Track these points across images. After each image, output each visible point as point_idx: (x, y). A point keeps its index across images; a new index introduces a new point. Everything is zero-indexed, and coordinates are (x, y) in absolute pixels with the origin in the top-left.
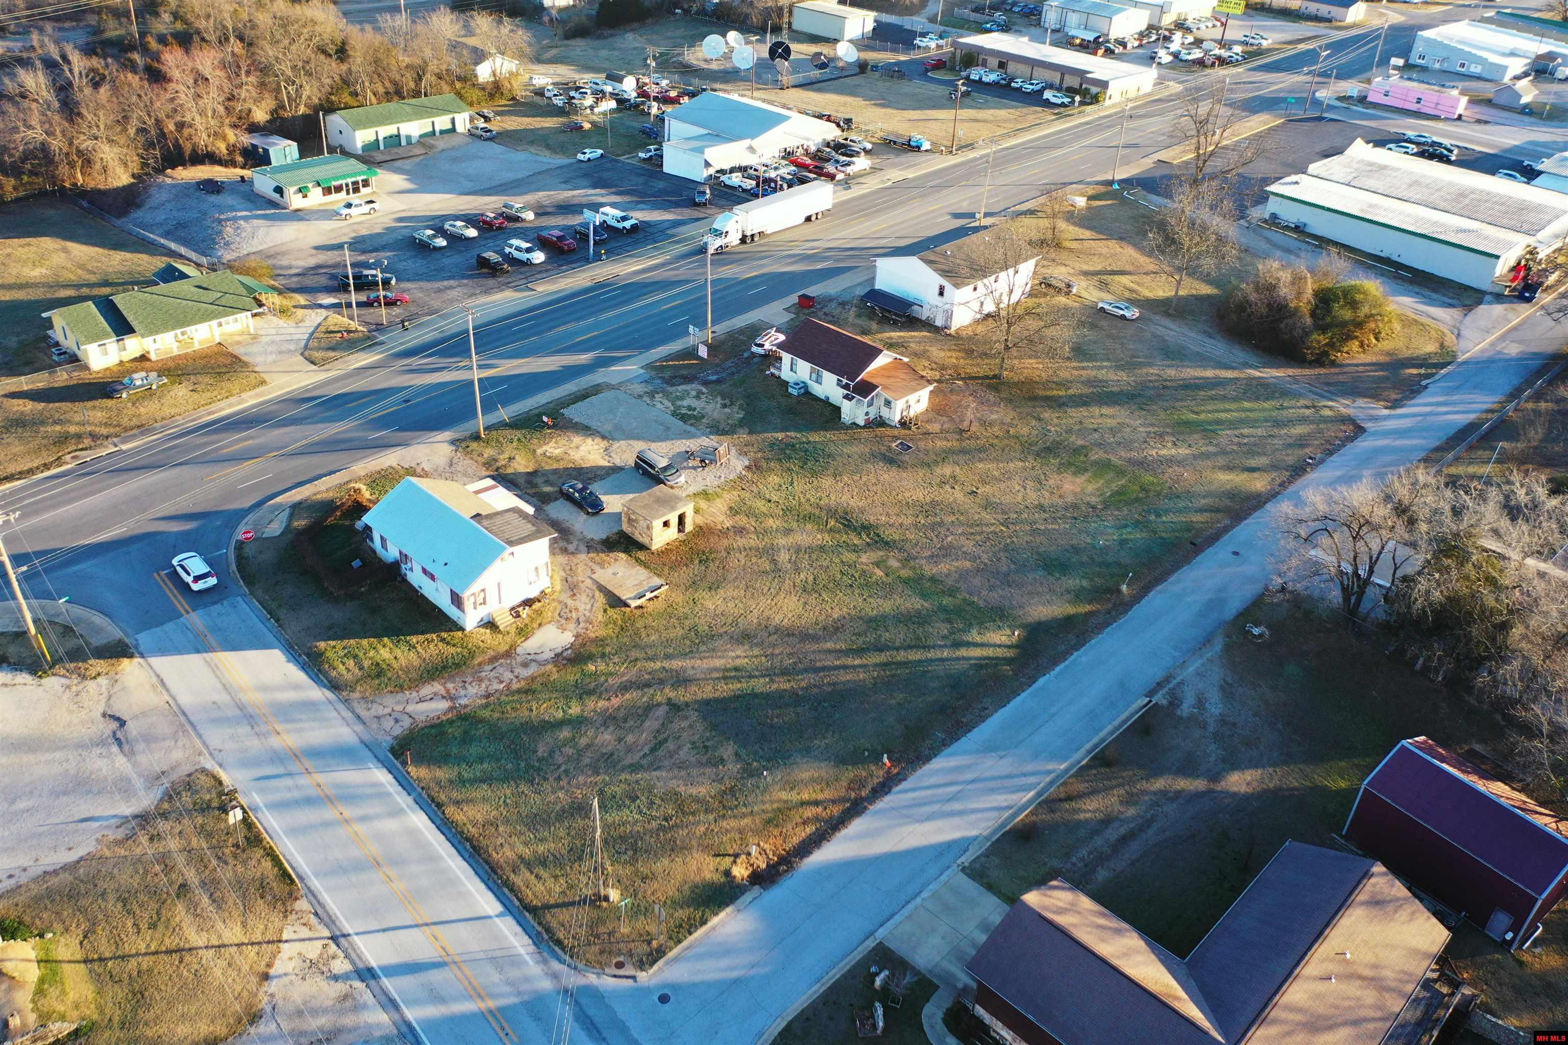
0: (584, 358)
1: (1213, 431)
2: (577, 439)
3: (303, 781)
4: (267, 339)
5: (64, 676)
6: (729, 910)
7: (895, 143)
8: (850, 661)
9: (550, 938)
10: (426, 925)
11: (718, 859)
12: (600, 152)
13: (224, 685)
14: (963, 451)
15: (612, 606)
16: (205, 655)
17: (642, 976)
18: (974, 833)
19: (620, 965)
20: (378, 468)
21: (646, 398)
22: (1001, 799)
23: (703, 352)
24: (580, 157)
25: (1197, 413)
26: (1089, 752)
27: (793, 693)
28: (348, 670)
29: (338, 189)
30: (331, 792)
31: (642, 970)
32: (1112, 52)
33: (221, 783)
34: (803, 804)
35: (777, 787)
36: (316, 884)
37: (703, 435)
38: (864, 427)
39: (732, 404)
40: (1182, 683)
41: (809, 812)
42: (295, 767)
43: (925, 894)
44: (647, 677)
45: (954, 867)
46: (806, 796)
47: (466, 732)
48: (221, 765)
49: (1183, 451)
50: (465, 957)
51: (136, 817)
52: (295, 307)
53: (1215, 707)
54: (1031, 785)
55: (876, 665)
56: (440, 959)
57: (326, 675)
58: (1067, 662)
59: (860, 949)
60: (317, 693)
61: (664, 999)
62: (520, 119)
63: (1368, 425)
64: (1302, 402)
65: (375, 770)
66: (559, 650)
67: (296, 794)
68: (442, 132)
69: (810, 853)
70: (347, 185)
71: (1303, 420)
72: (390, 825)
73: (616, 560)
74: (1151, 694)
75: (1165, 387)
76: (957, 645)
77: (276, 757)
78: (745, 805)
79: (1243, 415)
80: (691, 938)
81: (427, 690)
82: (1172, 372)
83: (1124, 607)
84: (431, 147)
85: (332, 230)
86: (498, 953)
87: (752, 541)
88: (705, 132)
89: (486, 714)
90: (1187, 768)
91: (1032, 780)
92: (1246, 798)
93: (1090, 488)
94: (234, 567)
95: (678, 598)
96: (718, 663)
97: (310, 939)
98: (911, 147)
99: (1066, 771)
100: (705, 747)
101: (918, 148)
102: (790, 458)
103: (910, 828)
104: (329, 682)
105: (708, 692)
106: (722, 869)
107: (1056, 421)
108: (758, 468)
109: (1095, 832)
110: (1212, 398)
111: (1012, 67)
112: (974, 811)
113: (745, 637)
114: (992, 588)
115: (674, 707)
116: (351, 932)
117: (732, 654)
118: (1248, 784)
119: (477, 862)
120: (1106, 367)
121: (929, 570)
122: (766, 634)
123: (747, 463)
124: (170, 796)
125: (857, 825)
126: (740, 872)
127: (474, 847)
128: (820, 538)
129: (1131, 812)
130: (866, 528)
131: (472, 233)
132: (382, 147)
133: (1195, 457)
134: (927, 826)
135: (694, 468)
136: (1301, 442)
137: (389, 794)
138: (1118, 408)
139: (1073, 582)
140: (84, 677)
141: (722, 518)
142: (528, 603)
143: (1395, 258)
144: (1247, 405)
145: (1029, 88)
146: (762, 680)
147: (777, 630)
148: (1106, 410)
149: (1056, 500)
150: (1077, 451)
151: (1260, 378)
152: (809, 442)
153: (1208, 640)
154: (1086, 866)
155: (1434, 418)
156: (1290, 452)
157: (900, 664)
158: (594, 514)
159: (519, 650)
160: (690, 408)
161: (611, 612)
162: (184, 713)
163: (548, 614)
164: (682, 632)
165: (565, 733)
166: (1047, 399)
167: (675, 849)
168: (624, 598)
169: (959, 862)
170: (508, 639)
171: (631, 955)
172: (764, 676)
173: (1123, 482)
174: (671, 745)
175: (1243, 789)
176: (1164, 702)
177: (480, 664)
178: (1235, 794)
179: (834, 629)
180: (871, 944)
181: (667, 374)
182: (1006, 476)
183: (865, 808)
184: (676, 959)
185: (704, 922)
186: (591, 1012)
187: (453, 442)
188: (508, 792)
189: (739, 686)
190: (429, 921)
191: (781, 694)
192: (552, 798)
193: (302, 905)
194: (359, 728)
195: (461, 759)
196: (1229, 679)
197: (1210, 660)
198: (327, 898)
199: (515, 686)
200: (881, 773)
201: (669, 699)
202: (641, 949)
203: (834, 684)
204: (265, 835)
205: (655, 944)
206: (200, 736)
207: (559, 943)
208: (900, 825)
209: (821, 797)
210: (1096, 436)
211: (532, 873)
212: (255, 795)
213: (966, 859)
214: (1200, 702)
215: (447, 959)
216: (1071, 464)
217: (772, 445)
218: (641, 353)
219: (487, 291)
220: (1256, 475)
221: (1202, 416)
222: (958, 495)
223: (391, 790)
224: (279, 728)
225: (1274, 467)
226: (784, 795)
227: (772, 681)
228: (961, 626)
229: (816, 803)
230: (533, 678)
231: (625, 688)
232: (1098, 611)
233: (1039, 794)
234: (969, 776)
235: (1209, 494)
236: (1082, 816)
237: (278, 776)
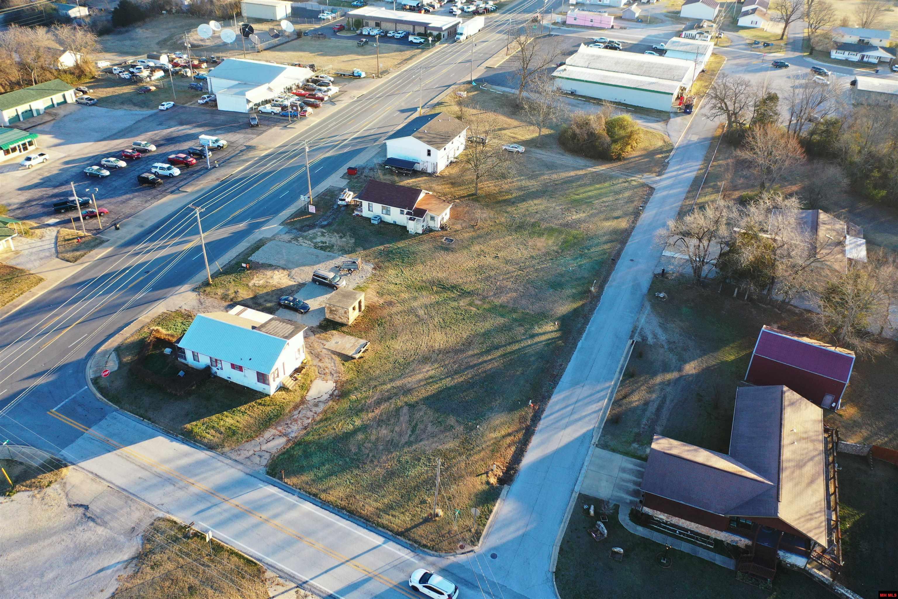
0: (242, 226)
1: (590, 202)
2: (269, 273)
3: (226, 506)
4: (26, 252)
5: (25, 491)
6: (499, 501)
7: (344, 75)
8: (485, 358)
9: (419, 545)
10: (348, 561)
11: (480, 477)
12: (172, 103)
13: (139, 466)
14: (479, 237)
15: (346, 361)
16: (115, 452)
17: (476, 548)
18: (591, 427)
19: (462, 547)
20: (156, 315)
21: (293, 242)
22: (595, 407)
23: (312, 209)
24: (161, 107)
25: (578, 195)
26: (620, 373)
27: (467, 382)
28: (214, 436)
29: (14, 150)
30: (247, 507)
31: (475, 546)
32: (429, 11)
33: (175, 523)
34: (504, 437)
35: (487, 432)
36: (270, 560)
37: (339, 255)
38: (423, 234)
39: (344, 236)
40: (642, 329)
41: (508, 440)
42: (215, 500)
43: (586, 464)
44: (386, 394)
45: (592, 446)
46: (503, 433)
47: (305, 451)
48: (168, 512)
49: (582, 215)
50: (380, 571)
51: (133, 558)
52: (31, 229)
53: (663, 337)
54: (603, 396)
55: (499, 357)
56: (366, 577)
57: (201, 442)
58: (586, 332)
59: (572, 500)
60: (202, 455)
61: (494, 556)
62: (105, 90)
63: (654, 186)
64: (621, 180)
65: (265, 487)
66: (331, 392)
67: (226, 515)
68: (58, 104)
69: (521, 460)
70: (19, 146)
71: (626, 189)
72: (293, 515)
73: (332, 335)
74: (632, 337)
75: (556, 185)
76: (533, 336)
77: (201, 497)
78: (477, 446)
79: (599, 191)
80: (489, 522)
81: (268, 434)
82: (555, 176)
83: (596, 298)
84: (56, 115)
85: (24, 176)
86: (395, 563)
87: (399, 308)
88: (237, 82)
89: (310, 438)
90: (666, 368)
91: (602, 393)
92: (697, 375)
93: (550, 242)
94: (99, 395)
95: (379, 347)
96: (420, 376)
97: (286, 591)
98: (355, 77)
99: (615, 384)
100: (439, 422)
101: (359, 76)
102: (394, 259)
103: (561, 433)
104: (205, 446)
105: (423, 393)
106: (484, 482)
107: (515, 212)
108: (380, 268)
109: (644, 411)
110: (580, 186)
111: (384, 25)
112: (585, 416)
113: (425, 360)
114: (533, 304)
115: (412, 406)
116: (307, 579)
117: (425, 370)
118: (695, 368)
119: (355, 519)
120: (523, 179)
121: (497, 302)
122: (436, 355)
123: (372, 266)
124: (147, 539)
125: (535, 440)
126: (493, 480)
127: (349, 512)
128: (434, 298)
129: (654, 396)
130: (454, 287)
131: (123, 164)
132: (21, 119)
133: (590, 217)
134: (569, 430)
135: (346, 275)
136: (630, 200)
137: (282, 498)
138: (540, 199)
139: (569, 291)
140: (41, 487)
141: (376, 299)
142: (298, 370)
143: (623, 102)
144: (598, 186)
145: (398, 36)
146: (448, 380)
147: (440, 351)
148: (536, 202)
149: (537, 252)
150: (533, 225)
151: (596, 172)
152: (399, 248)
153: (643, 305)
154: (649, 427)
155: (680, 177)
156: (628, 206)
157: (510, 353)
158: (305, 313)
159: (307, 398)
160: (322, 242)
161: (347, 364)
162: (124, 490)
163: (312, 375)
164: (391, 366)
165: (360, 436)
166: (505, 201)
167: (456, 479)
168: (350, 355)
169: (592, 443)
170: (297, 393)
171: (465, 540)
172: (447, 377)
173: (563, 236)
174: (421, 426)
175: (694, 372)
176: (640, 340)
177: (290, 412)
178: (692, 375)
179: (468, 343)
180: (575, 495)
181: (298, 226)
182: (506, 246)
183: (534, 430)
184: (487, 535)
185: (491, 512)
186: (462, 576)
187: (194, 290)
188: (349, 477)
189: (438, 385)
190: (348, 559)
191: (461, 384)
192: (374, 472)
193: (269, 574)
194: (240, 467)
195: (311, 467)
196: (661, 321)
197: (648, 314)
198: (280, 565)
199: (318, 418)
200: (531, 411)
201: (406, 402)
202: (468, 535)
203: (485, 372)
204: (222, 544)
205: (473, 530)
206: (144, 500)
207: (425, 546)
208: (555, 433)
209: (510, 431)
210: (539, 215)
211: (389, 515)
212: (201, 523)
213: (595, 440)
214: (655, 336)
215: (370, 575)
216: (534, 233)
217: (380, 253)
218: (274, 217)
219: (155, 197)
220: (620, 220)
221: (581, 196)
222: (489, 260)
223: (281, 495)
224: (192, 480)
225: (626, 215)
226: (493, 435)
227: (453, 379)
228: (529, 326)
229: (509, 435)
230: (325, 412)
231: (378, 403)
232: (586, 303)
233: (610, 400)
234: (574, 400)
235: (605, 234)
236: (634, 404)
237: (209, 508)
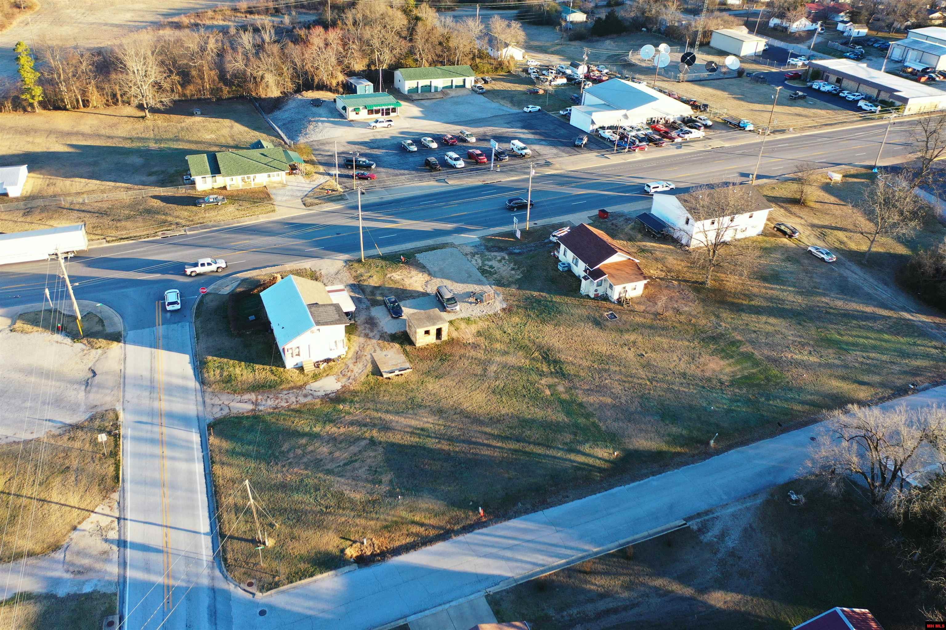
0: (449, 226)
1: (846, 350)
2: (414, 272)
3: (157, 429)
4: (289, 188)
5: (85, 344)
6: (331, 573)
7: (730, 123)
8: (494, 443)
9: (223, 556)
10: (166, 526)
11: (342, 540)
12: (538, 107)
13: (151, 368)
14: (651, 327)
15: (373, 374)
16: (153, 349)
17: (259, 595)
18: (509, 575)
19: (250, 585)
20: (298, 268)
21: (469, 257)
22: (540, 559)
23: (518, 235)
24: (525, 109)
25: (841, 335)
26: (620, 545)
27: (448, 453)
28: (214, 375)
29: (377, 112)
30: (165, 438)
31: (261, 591)
32: (934, 79)
33: (117, 419)
34: (413, 523)
35: (402, 508)
36: (128, 486)
37: (489, 284)
38: (593, 299)
39: (518, 269)
40: (717, 518)
41: (415, 529)
42: (156, 420)
43: (453, 604)
44: (368, 420)
45: (483, 593)
46: (417, 518)
47: (252, 426)
48: (124, 410)
49: (814, 359)
50: (175, 552)
51: (71, 425)
52: (316, 173)
53: (730, 543)
54: (566, 555)
55: (510, 449)
56: (161, 548)
57: (202, 375)
58: (642, 482)
59: (392, 624)
60: (193, 384)
61: (262, 613)
62: (505, 84)
64: (934, 343)
65: (194, 434)
66: (329, 392)
67: (149, 435)
68: (456, 87)
69: (400, 554)
70: (383, 110)
71: (927, 356)
72: (182, 466)
73: (392, 347)
74: (688, 519)
75: (827, 313)
76: (571, 450)
77: (152, 413)
78: (376, 513)
79: (879, 343)
80: (299, 582)
81: (247, 397)
82: (839, 304)
83: (706, 455)
84: (447, 94)
85: (362, 134)
86: (192, 555)
87: (480, 354)
88: (603, 102)
89: (268, 418)
90: (685, 578)
91: (569, 552)
92: (719, 612)
93: (728, 370)
94: (195, 306)
95: (414, 378)
96: (413, 423)
97: (108, 515)
98: (738, 126)
99: (597, 553)
100: (376, 471)
101: (743, 129)
102: (533, 308)
103: (470, 558)
104: (202, 379)
105: (396, 438)
106: (341, 547)
107: (729, 320)
108: (510, 310)
109: (591, 600)
110: (860, 327)
111: (845, 83)
112: (517, 561)
113: (440, 412)
114: (616, 420)
115: (373, 442)
116: (129, 518)
117: (425, 420)
118: (725, 602)
119: (213, 500)
120: (789, 291)
121: (582, 398)
122: (453, 413)
123: (504, 306)
124: (92, 419)
125: (439, 546)
126: (351, 552)
127: (215, 491)
128: (523, 362)
129: (626, 594)
130: (556, 362)
131: (434, 145)
132: (420, 91)
133: (820, 365)
135: (471, 303)
136: (916, 372)
137: (192, 449)
138: (781, 320)
139: (675, 430)
140: (92, 347)
141: (470, 336)
142: (328, 361)
144: (886, 337)
145: (851, 97)
146: (434, 440)
147: (462, 412)
148: (771, 320)
149: (698, 373)
150: (733, 343)
151: (909, 320)
152: (552, 301)
153: (755, 494)
154: (570, 620)
156: (902, 377)
157: (525, 453)
158: (397, 318)
159: (308, 387)
160: (491, 267)
161: (371, 378)
162: (124, 378)
163: (335, 370)
164: (405, 399)
165: (303, 441)
166: (732, 304)
167: (320, 526)
168: (382, 371)
169: (488, 590)
170: (305, 379)
171: (260, 581)
172: (436, 438)
173: (754, 371)
174: (357, 465)
175: (720, 605)
176: (695, 528)
177: (282, 389)
178: (711, 606)
179: (494, 421)
180: (401, 622)
181: (491, 244)
183: (451, 537)
184: (283, 592)
185: (312, 575)
186: (219, 606)
187: (346, 262)
188: (253, 465)
189: (418, 440)
190: (169, 525)
191: (441, 451)
192: (273, 476)
193: (115, 496)
194: (201, 408)
195: (240, 440)
196: (754, 526)
197: (748, 509)
198: (128, 495)
199: (293, 407)
200: (475, 518)
201: (372, 437)
202: (268, 578)
203: (476, 454)
204: (121, 453)
205: (277, 579)
206: (124, 391)
207: (225, 560)
208: (465, 554)
209: (427, 522)
210: (753, 335)
211: (236, 515)
212: (129, 430)
213: (493, 590)
214: (722, 536)
215: (165, 549)
216: (723, 350)
217: (527, 298)
218: (484, 229)
219: (421, 179)
220: (863, 387)
221: (845, 338)
222: (630, 355)
223: (195, 446)
224: (163, 397)
225: (883, 385)
226: (404, 514)
227: (439, 442)
228: (581, 439)
229: (422, 525)
230: (305, 404)
231: (352, 423)
232: (685, 454)
233: (568, 563)
234: (529, 537)
235: (817, 393)
236: (588, 586)
237: (146, 423)
